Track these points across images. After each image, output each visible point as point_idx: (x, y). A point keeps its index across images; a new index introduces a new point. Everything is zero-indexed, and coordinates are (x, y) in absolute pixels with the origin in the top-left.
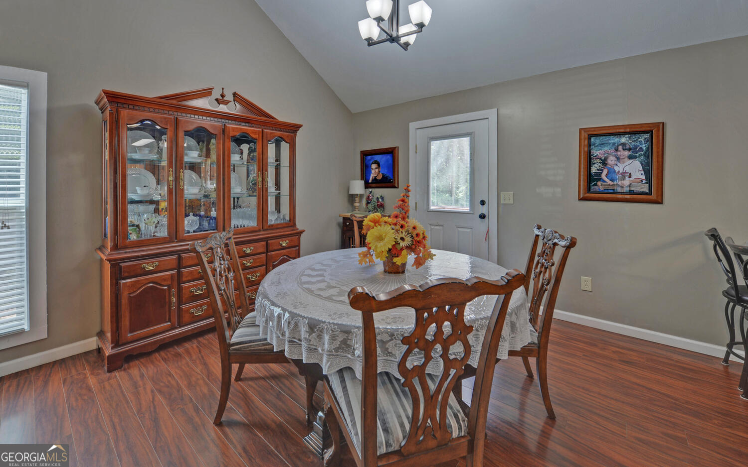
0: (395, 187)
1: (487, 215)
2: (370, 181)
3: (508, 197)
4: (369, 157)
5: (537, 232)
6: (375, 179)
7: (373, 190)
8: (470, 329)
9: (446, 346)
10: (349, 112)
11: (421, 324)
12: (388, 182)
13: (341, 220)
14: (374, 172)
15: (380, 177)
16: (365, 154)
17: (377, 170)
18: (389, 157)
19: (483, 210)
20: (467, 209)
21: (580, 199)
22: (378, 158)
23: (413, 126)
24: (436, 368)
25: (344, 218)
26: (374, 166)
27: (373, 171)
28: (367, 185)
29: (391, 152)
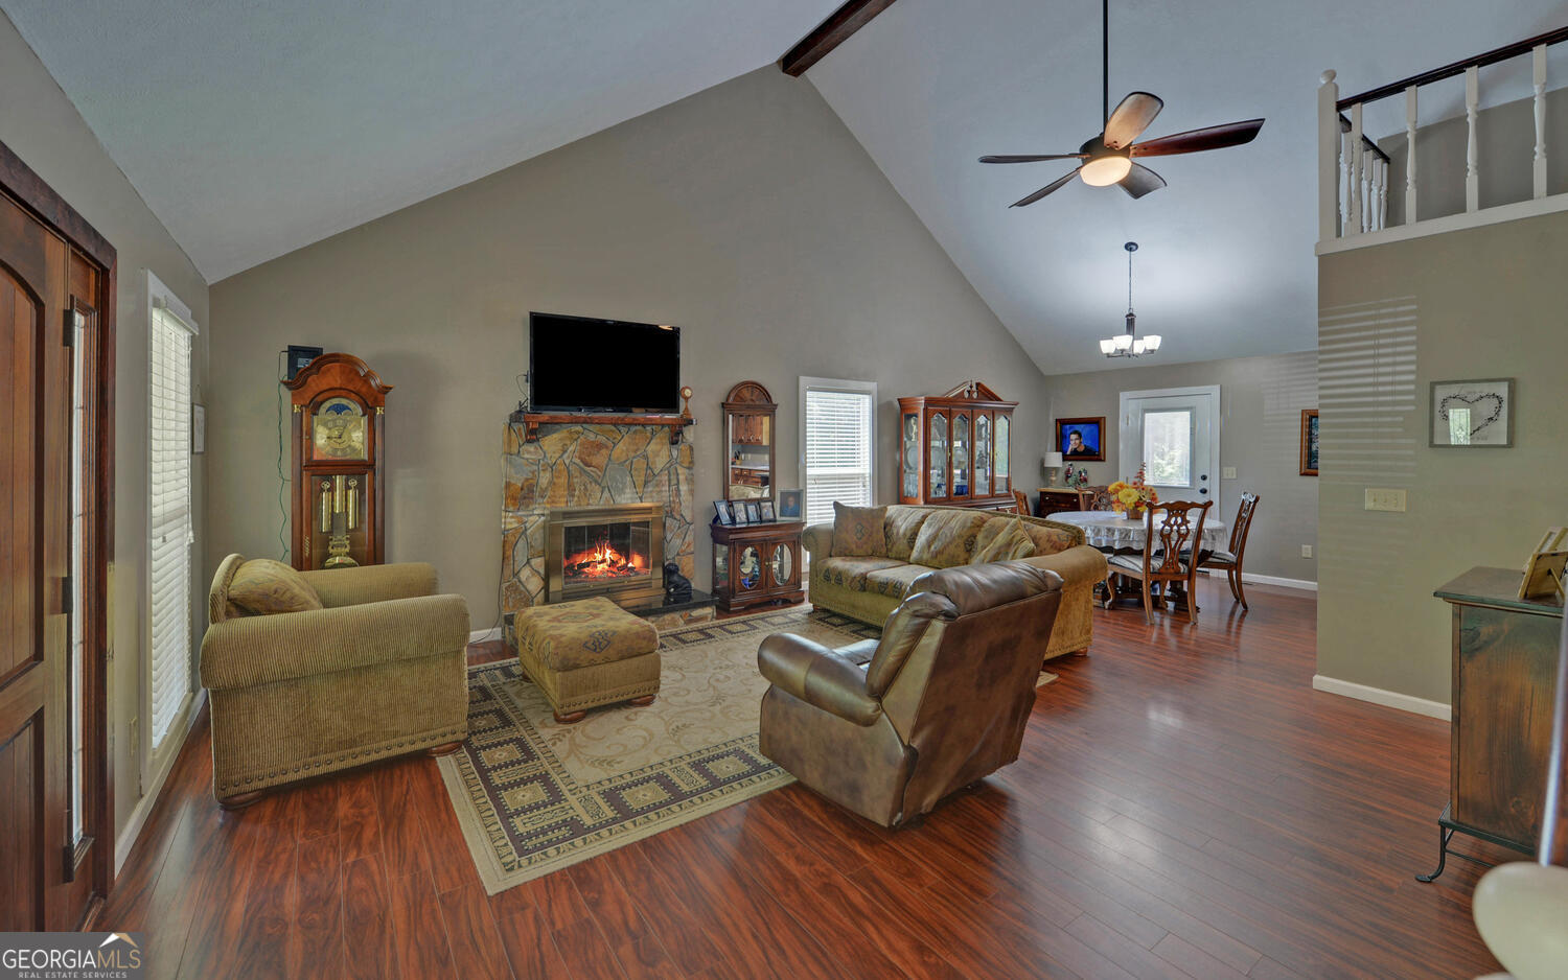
0: (1100, 460)
1: (1208, 489)
2: (1068, 453)
3: (1230, 473)
4: (1068, 426)
5: (1243, 497)
6: (1075, 452)
7: (1074, 463)
8: (1188, 522)
9: (1179, 526)
10: (1042, 374)
11: (1170, 517)
12: (1092, 454)
13: (1039, 495)
14: (1074, 442)
15: (1082, 449)
16: (1062, 423)
17: (1078, 442)
18: (1093, 428)
19: (1204, 485)
20: (1187, 483)
21: (1302, 475)
22: (1078, 428)
23: (1123, 396)
24: (1175, 536)
25: (1042, 493)
26: (1073, 437)
27: (1072, 442)
28: (1065, 458)
29: (1097, 423)
